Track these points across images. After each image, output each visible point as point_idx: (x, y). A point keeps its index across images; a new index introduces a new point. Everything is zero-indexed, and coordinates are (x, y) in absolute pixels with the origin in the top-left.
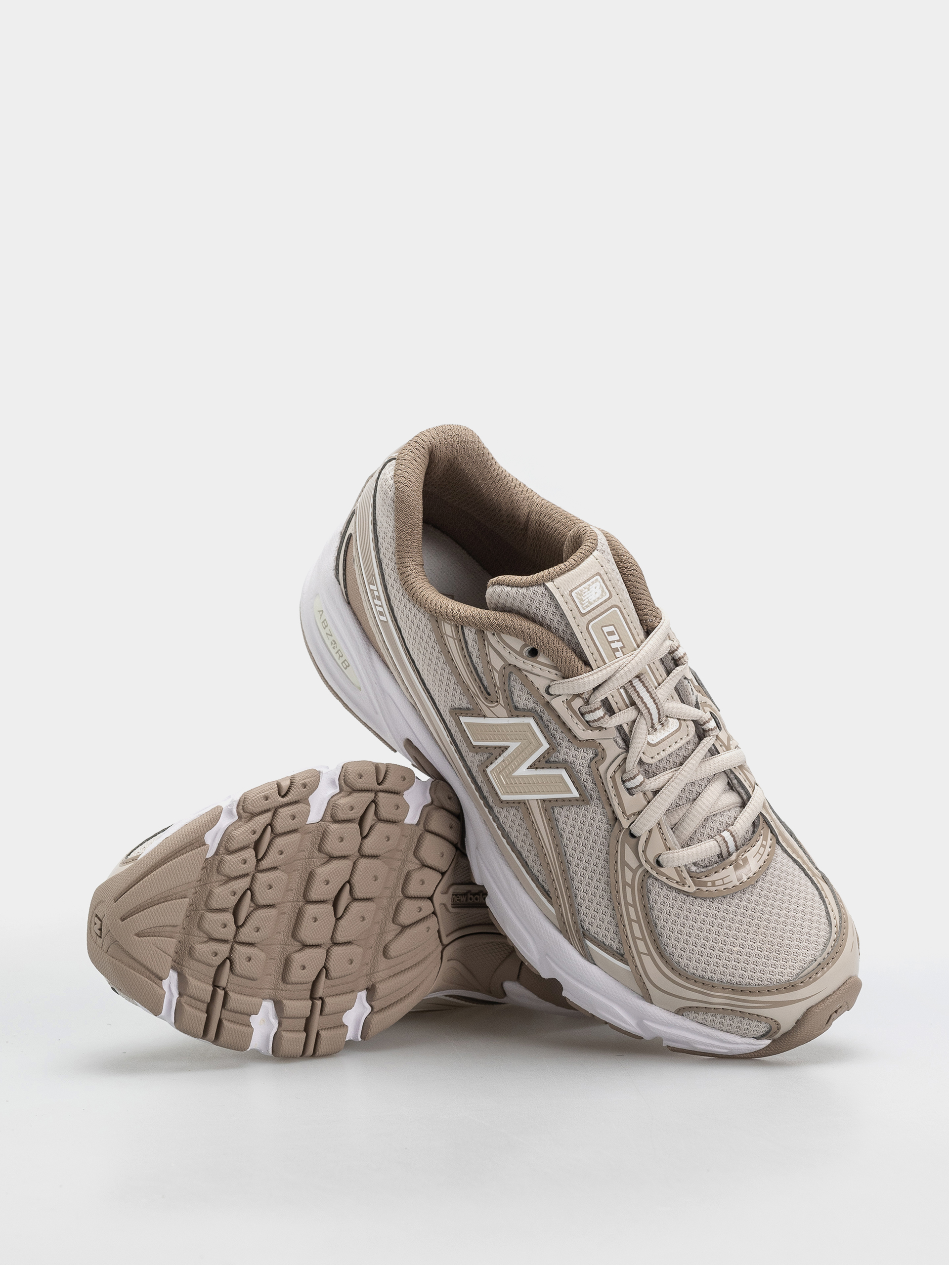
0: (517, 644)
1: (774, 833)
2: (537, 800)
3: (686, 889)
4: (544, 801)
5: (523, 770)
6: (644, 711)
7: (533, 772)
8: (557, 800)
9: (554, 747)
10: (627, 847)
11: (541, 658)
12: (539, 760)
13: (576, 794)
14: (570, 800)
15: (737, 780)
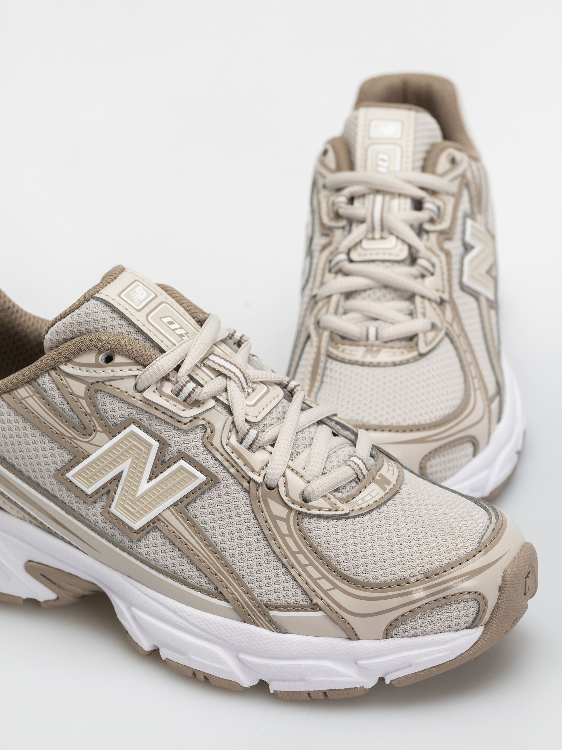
0: (90, 358)
1: (393, 459)
2: (168, 508)
3: (340, 512)
4: (175, 504)
5: (145, 486)
6: (231, 375)
7: (155, 481)
8: (187, 496)
9: (163, 444)
10: (270, 501)
11: (118, 359)
12: (155, 466)
13: (202, 478)
14: (199, 488)
15: (340, 425)
